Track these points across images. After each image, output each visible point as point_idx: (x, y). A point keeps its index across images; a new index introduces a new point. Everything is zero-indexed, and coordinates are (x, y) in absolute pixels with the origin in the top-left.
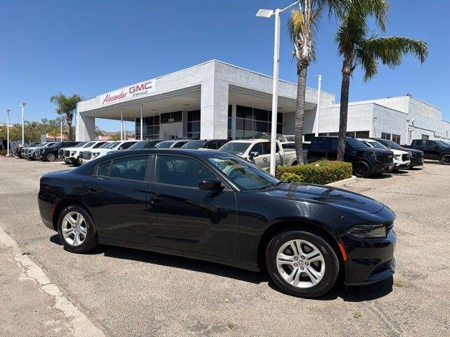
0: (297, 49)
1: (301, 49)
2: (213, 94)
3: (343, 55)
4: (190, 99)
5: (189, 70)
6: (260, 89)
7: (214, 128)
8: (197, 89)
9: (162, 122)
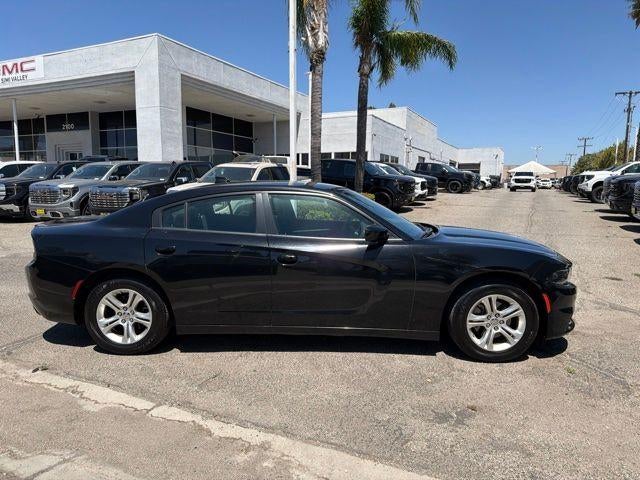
0: (309, 34)
1: (315, 35)
2: (157, 88)
3: (359, 49)
4: (109, 93)
5: (110, 47)
6: (226, 85)
7: (163, 142)
8: (128, 78)
9: (50, 129)
